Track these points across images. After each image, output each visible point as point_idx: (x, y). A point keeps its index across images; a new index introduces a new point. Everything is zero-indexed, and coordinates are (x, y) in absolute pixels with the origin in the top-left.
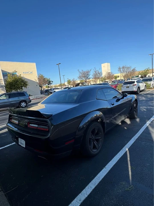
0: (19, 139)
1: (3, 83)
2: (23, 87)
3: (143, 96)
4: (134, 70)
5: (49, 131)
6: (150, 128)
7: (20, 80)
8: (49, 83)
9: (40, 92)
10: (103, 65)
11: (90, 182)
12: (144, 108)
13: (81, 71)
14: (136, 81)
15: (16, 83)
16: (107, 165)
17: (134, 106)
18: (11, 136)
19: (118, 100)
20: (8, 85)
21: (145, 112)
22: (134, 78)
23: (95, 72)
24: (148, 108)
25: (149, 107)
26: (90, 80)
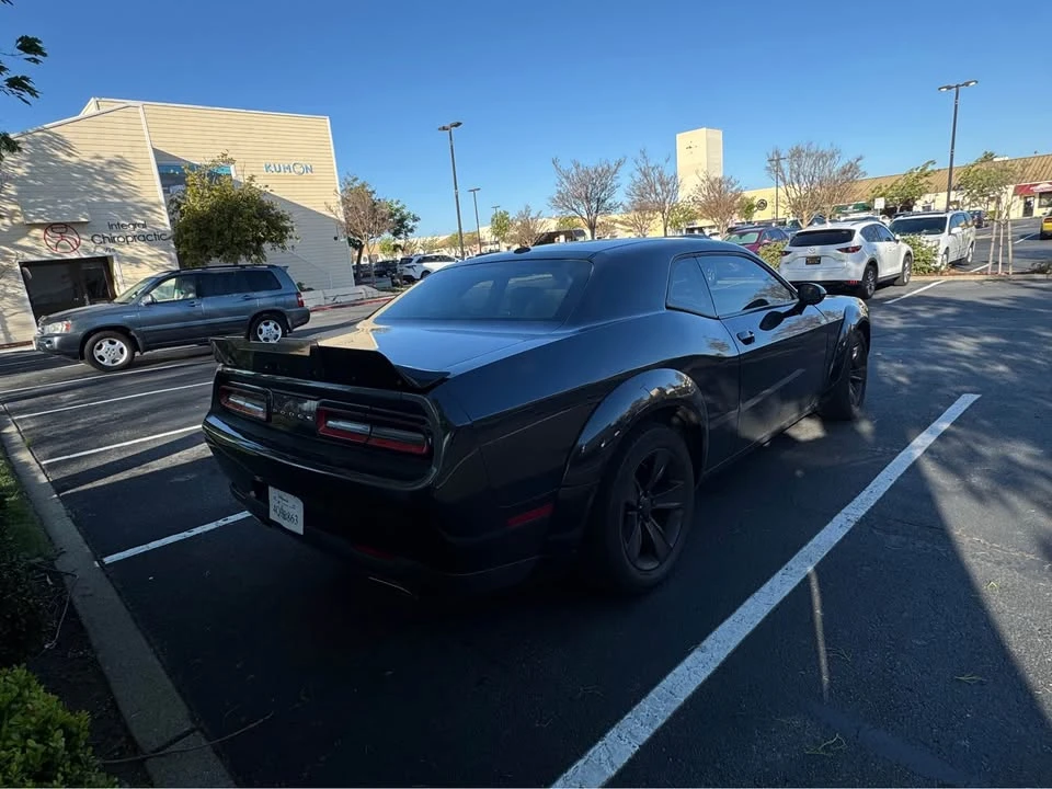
0: (273, 493)
1: (163, 220)
2: (267, 246)
3: (894, 309)
4: (851, 170)
5: (429, 456)
6: (932, 471)
7: (250, 207)
8: (400, 226)
9: (352, 272)
10: (683, 139)
11: (628, 709)
12: (900, 372)
13: (566, 165)
14: (858, 228)
15: (231, 219)
16: (712, 636)
17: (852, 352)
18: (228, 481)
19: (772, 321)
20: (187, 231)
21: (905, 391)
22: (846, 215)
23: (645, 175)
24: (918, 373)
25: (923, 367)
26: (614, 216)
